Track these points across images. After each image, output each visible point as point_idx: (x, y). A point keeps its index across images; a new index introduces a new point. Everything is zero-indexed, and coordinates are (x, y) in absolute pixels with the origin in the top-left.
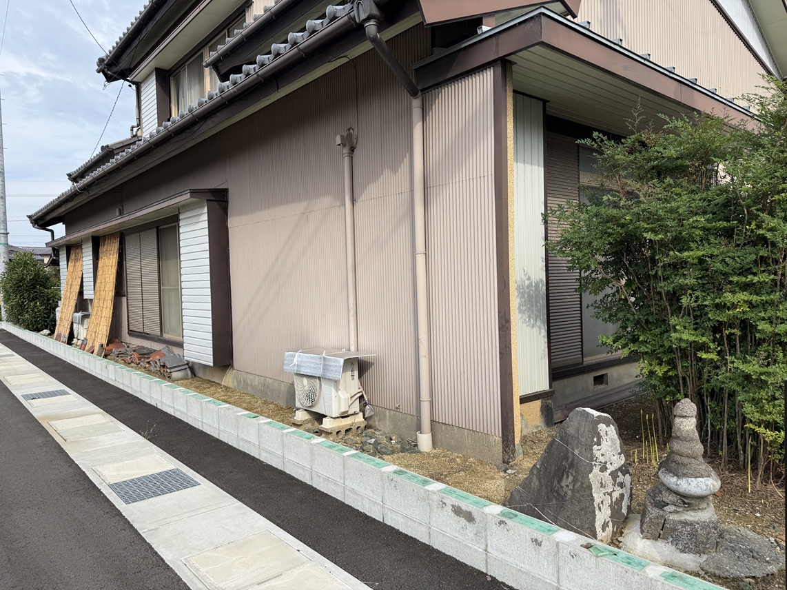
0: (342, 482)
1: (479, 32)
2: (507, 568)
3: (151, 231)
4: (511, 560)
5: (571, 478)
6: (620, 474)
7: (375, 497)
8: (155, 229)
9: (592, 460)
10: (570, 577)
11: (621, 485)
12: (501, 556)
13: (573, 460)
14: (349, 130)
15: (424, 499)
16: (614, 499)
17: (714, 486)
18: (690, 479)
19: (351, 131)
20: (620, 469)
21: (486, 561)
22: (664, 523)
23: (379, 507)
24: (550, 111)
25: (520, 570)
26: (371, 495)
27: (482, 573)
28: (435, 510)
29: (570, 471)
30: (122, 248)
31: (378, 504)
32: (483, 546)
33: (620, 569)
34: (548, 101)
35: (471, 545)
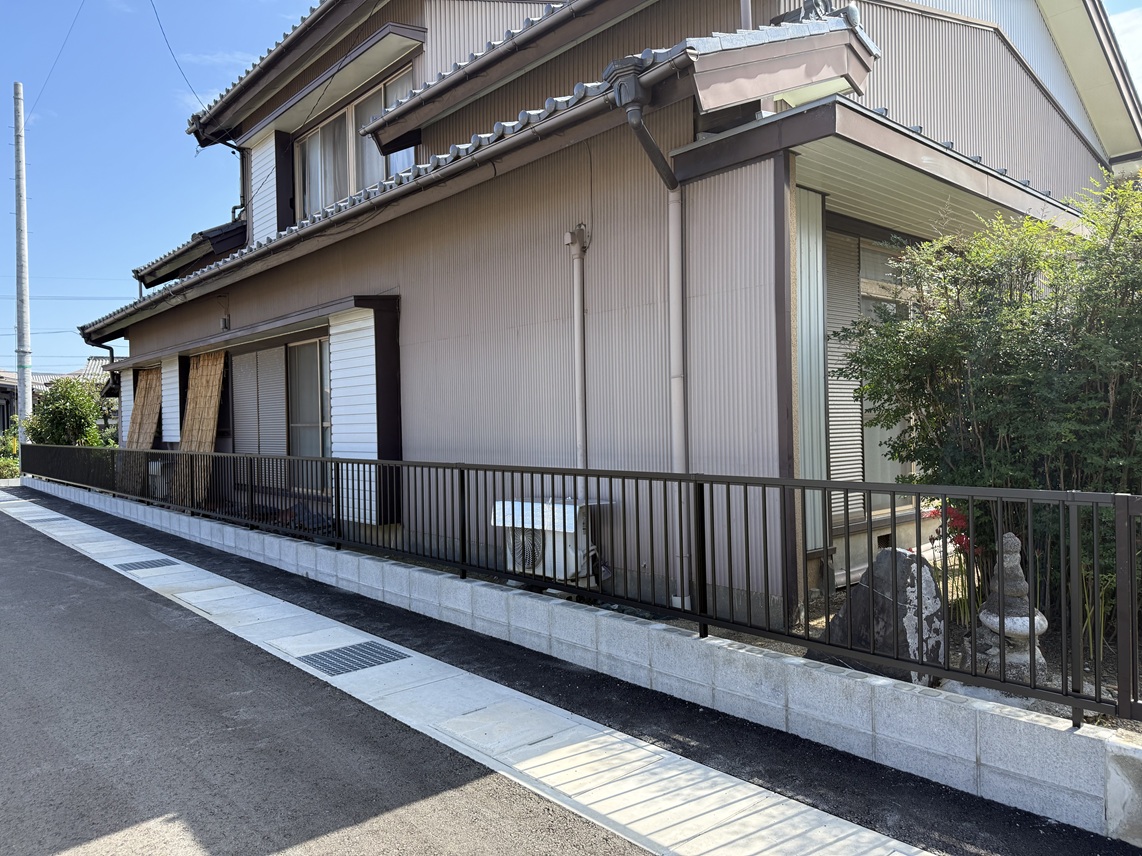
0: (594, 646)
1: (758, 116)
2: (813, 723)
3: (276, 349)
4: (817, 714)
5: (882, 624)
6: (935, 619)
7: (639, 660)
8: (283, 347)
9: (906, 603)
10: (888, 722)
11: (937, 631)
12: (805, 710)
13: (884, 604)
14: (580, 225)
15: (706, 656)
16: (930, 647)
17: (1041, 625)
18: (1015, 619)
19: (583, 227)
20: (935, 614)
21: (787, 718)
22: (987, 667)
23: (646, 672)
24: (830, 206)
25: (828, 723)
26: (635, 658)
27: (782, 732)
28: (721, 668)
29: (881, 616)
30: (227, 372)
31: (645, 668)
32: (783, 702)
33: (945, 706)
34: (828, 195)
35: (767, 702)
